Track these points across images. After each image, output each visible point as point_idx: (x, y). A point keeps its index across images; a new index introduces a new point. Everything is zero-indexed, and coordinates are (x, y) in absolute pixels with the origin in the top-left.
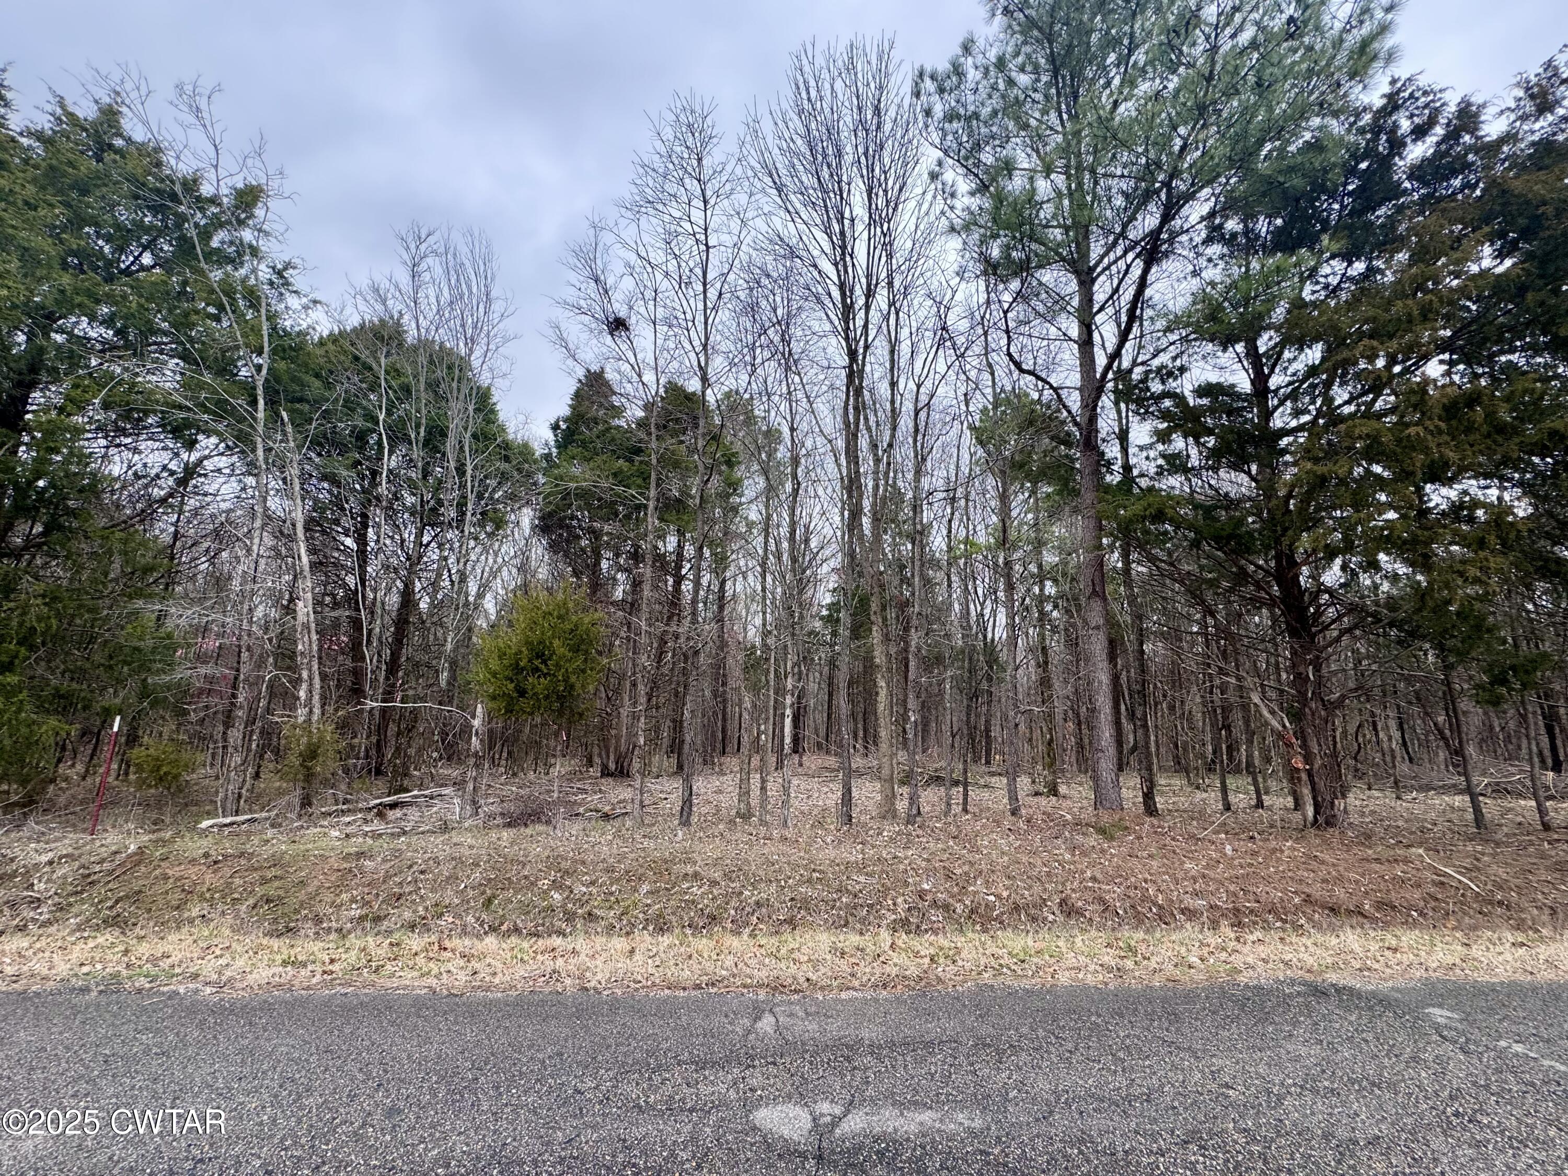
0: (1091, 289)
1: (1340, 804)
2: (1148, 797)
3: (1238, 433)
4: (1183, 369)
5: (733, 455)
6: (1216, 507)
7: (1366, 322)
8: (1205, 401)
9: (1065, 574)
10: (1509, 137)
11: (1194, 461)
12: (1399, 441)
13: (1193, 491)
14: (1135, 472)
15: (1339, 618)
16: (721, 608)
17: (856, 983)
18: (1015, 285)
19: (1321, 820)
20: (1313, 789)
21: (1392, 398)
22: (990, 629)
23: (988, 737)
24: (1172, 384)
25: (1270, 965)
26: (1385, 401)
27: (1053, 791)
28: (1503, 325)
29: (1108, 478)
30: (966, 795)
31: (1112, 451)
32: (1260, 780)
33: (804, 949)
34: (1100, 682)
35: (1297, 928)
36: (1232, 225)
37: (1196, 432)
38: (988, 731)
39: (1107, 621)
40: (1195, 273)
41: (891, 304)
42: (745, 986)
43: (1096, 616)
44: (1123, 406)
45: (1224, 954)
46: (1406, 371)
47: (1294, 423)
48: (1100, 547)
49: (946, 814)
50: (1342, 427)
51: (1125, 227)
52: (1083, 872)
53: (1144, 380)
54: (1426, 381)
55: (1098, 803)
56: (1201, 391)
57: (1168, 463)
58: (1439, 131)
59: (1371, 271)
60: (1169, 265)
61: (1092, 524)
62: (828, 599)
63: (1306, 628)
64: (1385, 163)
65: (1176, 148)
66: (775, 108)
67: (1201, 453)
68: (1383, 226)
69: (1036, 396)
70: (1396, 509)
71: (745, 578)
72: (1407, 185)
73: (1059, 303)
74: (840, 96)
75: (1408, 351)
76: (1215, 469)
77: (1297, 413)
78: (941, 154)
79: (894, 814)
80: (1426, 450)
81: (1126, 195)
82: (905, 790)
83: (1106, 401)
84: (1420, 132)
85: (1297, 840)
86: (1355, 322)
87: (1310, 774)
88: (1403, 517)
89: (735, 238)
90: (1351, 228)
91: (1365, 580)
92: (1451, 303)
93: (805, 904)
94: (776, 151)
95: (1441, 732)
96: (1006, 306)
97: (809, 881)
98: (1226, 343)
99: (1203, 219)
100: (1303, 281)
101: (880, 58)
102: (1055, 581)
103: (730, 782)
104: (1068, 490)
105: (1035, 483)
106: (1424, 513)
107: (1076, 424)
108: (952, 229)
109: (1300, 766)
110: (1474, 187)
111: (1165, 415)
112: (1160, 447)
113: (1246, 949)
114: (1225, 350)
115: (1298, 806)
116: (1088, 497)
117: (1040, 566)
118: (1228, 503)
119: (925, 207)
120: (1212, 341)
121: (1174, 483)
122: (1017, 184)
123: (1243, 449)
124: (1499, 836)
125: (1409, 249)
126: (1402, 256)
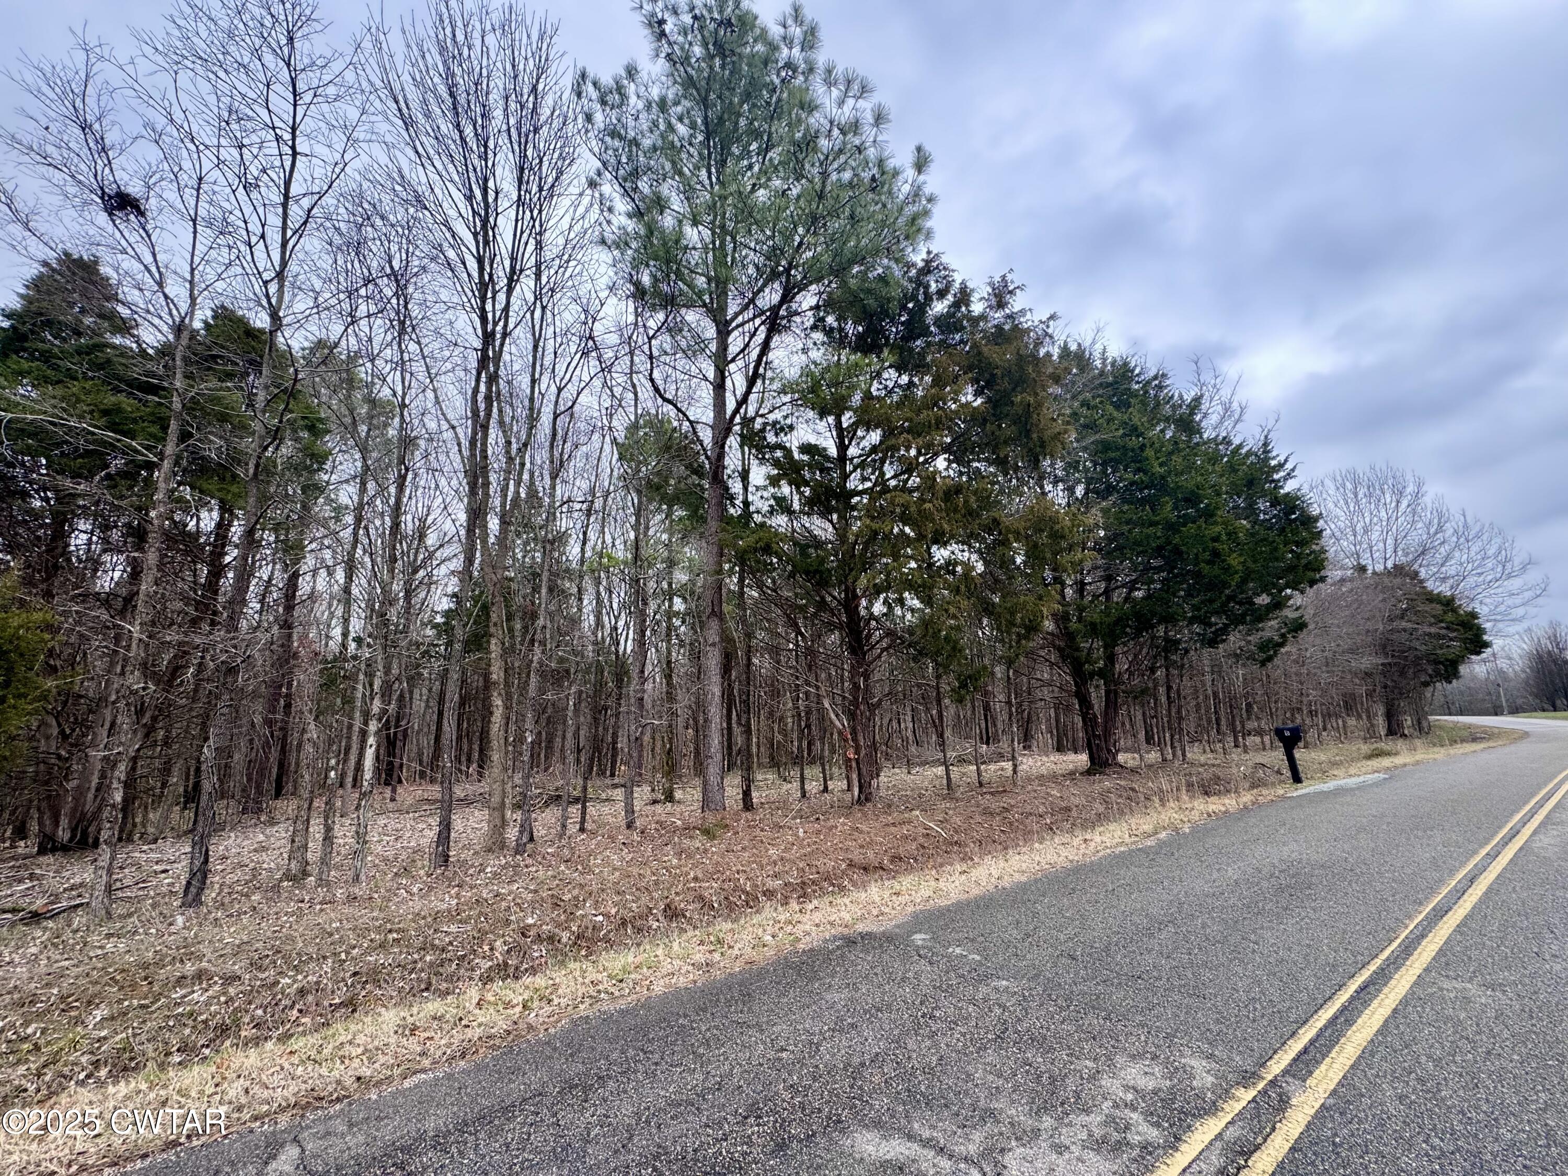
0: (726, 340)
1: (874, 783)
2: (747, 794)
3: (826, 488)
4: (791, 428)
5: (320, 420)
6: (808, 546)
7: (906, 420)
8: (805, 458)
9: (692, 593)
10: (983, 317)
11: (796, 506)
12: (920, 511)
13: (794, 531)
14: (752, 509)
15: (881, 639)
16: (289, 608)
17: (426, 1063)
18: (661, 316)
19: (863, 797)
20: (859, 775)
21: (918, 480)
22: (622, 642)
23: (615, 749)
24: (783, 438)
25: (821, 928)
26: (915, 481)
27: (669, 797)
28: (975, 442)
29: (732, 511)
30: (584, 813)
31: (736, 487)
32: (827, 767)
33: (360, 1039)
34: (713, 694)
35: (842, 888)
36: (830, 320)
37: (798, 483)
38: (615, 742)
39: (722, 640)
40: (805, 351)
41: (538, 297)
42: (255, 1118)
43: (713, 635)
44: (746, 449)
45: (790, 927)
46: (926, 461)
47: (860, 488)
48: (720, 571)
49: (561, 836)
50: (888, 496)
51: (756, 294)
52: (687, 874)
53: (763, 430)
54: (936, 472)
55: (706, 804)
56: (806, 448)
57: (777, 504)
58: (950, 298)
59: (911, 384)
60: (787, 338)
61: (715, 550)
62: (445, 604)
63: (861, 647)
64: (922, 308)
65: (796, 244)
66: (408, 27)
67: (800, 500)
68: (919, 353)
69: (675, 424)
70: (916, 561)
71: (330, 574)
72: (932, 329)
73: (700, 343)
74: (493, 55)
75: (929, 446)
76: (808, 514)
77: (864, 479)
78: (599, 164)
79: (503, 846)
80: (933, 521)
81: (757, 267)
82: (518, 816)
83: (733, 442)
84: (942, 294)
85: (847, 817)
86: (900, 419)
87: (857, 761)
88: (919, 566)
89: (338, 156)
90: (901, 349)
91: (898, 611)
92: (951, 420)
93: (374, 976)
94: (406, 78)
95: (934, 722)
96: (651, 333)
97: (382, 945)
98: (822, 414)
99: (811, 309)
100: (872, 379)
101: (541, 38)
102: (685, 599)
103: (280, 835)
104: (697, 517)
105: (670, 507)
106: (931, 565)
107: (707, 457)
108: (603, 242)
109: (852, 756)
110: (966, 343)
111: (776, 463)
112: (771, 490)
113: (805, 918)
114: (821, 419)
115: (849, 788)
116: (713, 525)
117: (670, 584)
118: (818, 543)
119: (581, 210)
120: (813, 409)
121: (780, 521)
122: (668, 221)
123: (829, 501)
124: (958, 794)
125: (932, 375)
126: (928, 379)
